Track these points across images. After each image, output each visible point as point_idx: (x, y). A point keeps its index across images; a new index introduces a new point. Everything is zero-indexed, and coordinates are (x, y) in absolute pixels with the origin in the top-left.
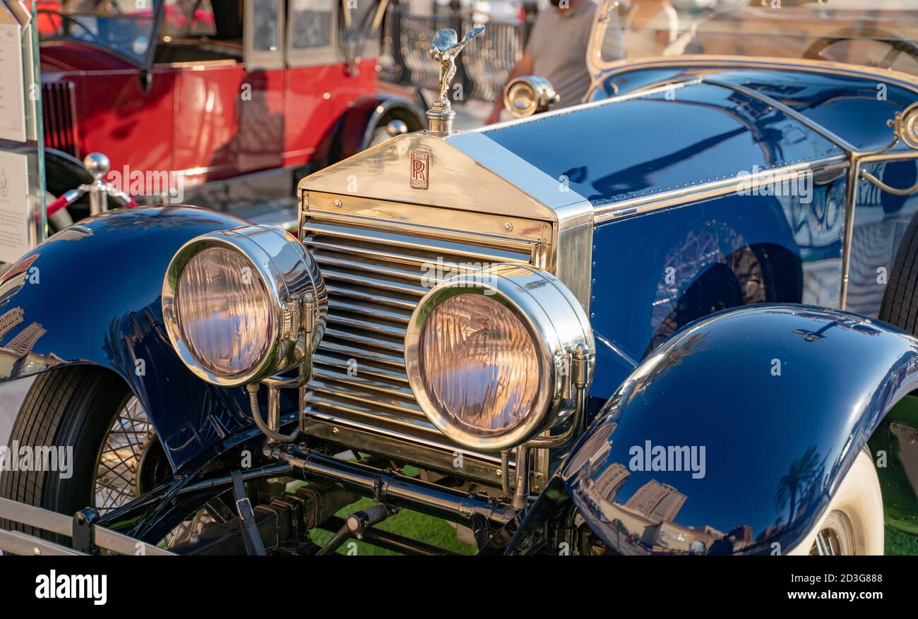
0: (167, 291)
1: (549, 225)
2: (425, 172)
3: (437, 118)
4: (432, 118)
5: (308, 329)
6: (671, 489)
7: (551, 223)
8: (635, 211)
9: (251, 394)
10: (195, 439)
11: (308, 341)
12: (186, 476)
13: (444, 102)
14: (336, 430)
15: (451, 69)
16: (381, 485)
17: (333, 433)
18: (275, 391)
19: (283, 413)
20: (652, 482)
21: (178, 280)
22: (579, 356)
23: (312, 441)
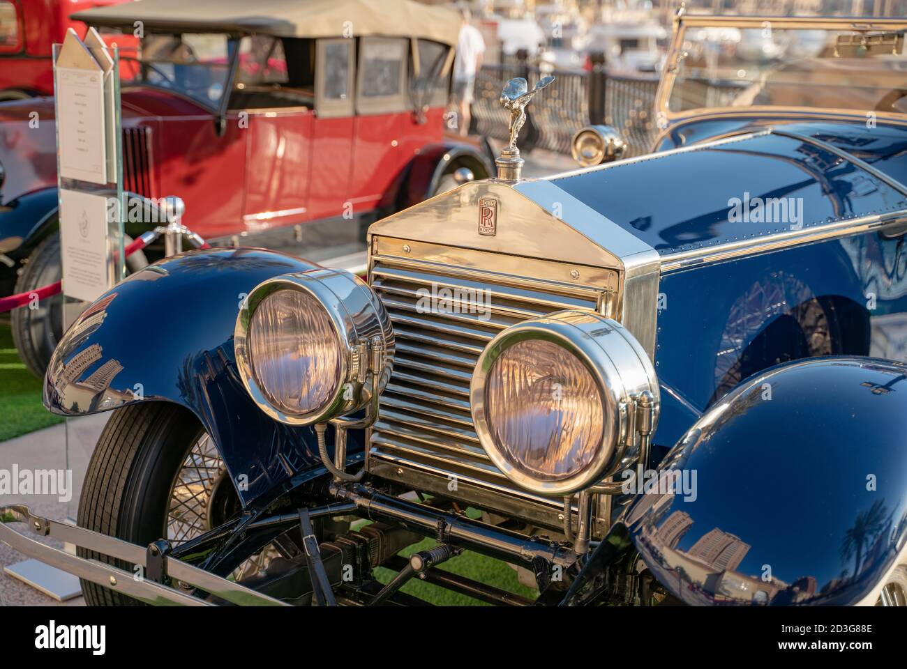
0: (240, 331)
1: (615, 273)
2: (492, 219)
3: (505, 166)
4: (501, 165)
5: (376, 371)
6: (734, 538)
7: (618, 271)
8: (702, 260)
9: (318, 433)
10: (264, 476)
11: (375, 383)
12: (255, 512)
13: (513, 150)
14: (401, 471)
15: (521, 118)
16: (444, 526)
17: (398, 474)
18: (343, 431)
19: (349, 452)
20: (715, 530)
21: (250, 321)
22: (644, 404)
23: (377, 481)
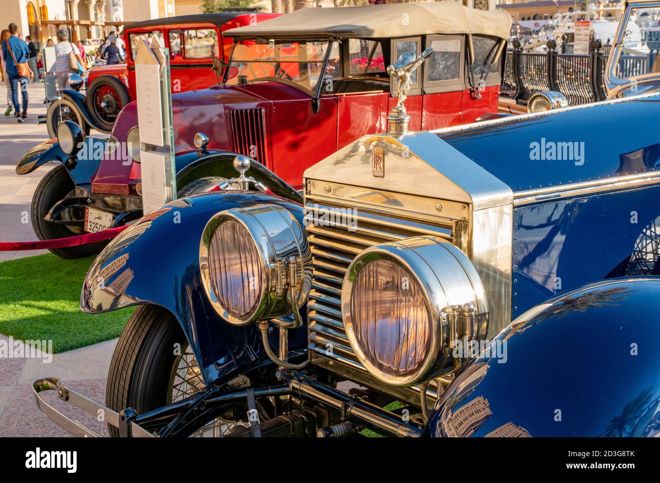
0: (203, 251)
1: (466, 206)
2: (381, 164)
3: (394, 121)
4: (391, 121)
5: (292, 284)
6: (524, 431)
7: (468, 204)
8: (560, 196)
9: (262, 331)
10: (233, 363)
11: (293, 293)
12: (211, 390)
13: (400, 109)
14: (331, 363)
15: (407, 83)
16: (346, 407)
17: (329, 365)
18: (284, 331)
20: (508, 424)
21: (209, 245)
22: (466, 314)
